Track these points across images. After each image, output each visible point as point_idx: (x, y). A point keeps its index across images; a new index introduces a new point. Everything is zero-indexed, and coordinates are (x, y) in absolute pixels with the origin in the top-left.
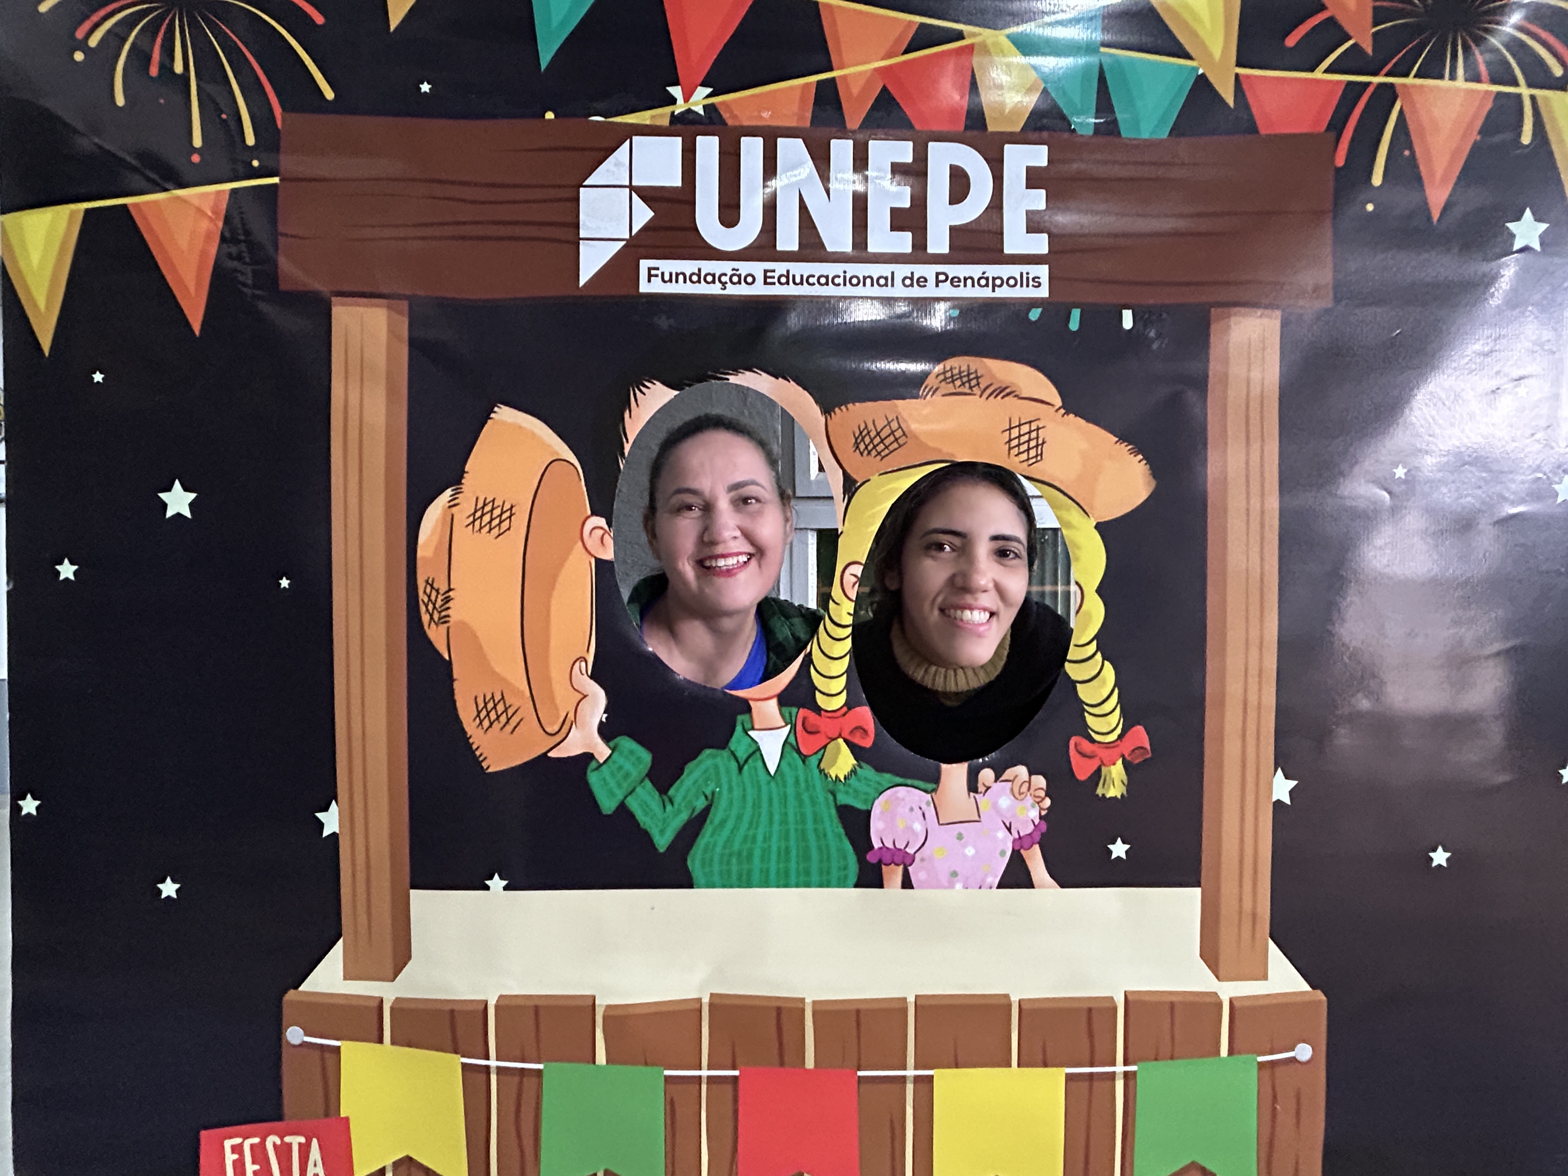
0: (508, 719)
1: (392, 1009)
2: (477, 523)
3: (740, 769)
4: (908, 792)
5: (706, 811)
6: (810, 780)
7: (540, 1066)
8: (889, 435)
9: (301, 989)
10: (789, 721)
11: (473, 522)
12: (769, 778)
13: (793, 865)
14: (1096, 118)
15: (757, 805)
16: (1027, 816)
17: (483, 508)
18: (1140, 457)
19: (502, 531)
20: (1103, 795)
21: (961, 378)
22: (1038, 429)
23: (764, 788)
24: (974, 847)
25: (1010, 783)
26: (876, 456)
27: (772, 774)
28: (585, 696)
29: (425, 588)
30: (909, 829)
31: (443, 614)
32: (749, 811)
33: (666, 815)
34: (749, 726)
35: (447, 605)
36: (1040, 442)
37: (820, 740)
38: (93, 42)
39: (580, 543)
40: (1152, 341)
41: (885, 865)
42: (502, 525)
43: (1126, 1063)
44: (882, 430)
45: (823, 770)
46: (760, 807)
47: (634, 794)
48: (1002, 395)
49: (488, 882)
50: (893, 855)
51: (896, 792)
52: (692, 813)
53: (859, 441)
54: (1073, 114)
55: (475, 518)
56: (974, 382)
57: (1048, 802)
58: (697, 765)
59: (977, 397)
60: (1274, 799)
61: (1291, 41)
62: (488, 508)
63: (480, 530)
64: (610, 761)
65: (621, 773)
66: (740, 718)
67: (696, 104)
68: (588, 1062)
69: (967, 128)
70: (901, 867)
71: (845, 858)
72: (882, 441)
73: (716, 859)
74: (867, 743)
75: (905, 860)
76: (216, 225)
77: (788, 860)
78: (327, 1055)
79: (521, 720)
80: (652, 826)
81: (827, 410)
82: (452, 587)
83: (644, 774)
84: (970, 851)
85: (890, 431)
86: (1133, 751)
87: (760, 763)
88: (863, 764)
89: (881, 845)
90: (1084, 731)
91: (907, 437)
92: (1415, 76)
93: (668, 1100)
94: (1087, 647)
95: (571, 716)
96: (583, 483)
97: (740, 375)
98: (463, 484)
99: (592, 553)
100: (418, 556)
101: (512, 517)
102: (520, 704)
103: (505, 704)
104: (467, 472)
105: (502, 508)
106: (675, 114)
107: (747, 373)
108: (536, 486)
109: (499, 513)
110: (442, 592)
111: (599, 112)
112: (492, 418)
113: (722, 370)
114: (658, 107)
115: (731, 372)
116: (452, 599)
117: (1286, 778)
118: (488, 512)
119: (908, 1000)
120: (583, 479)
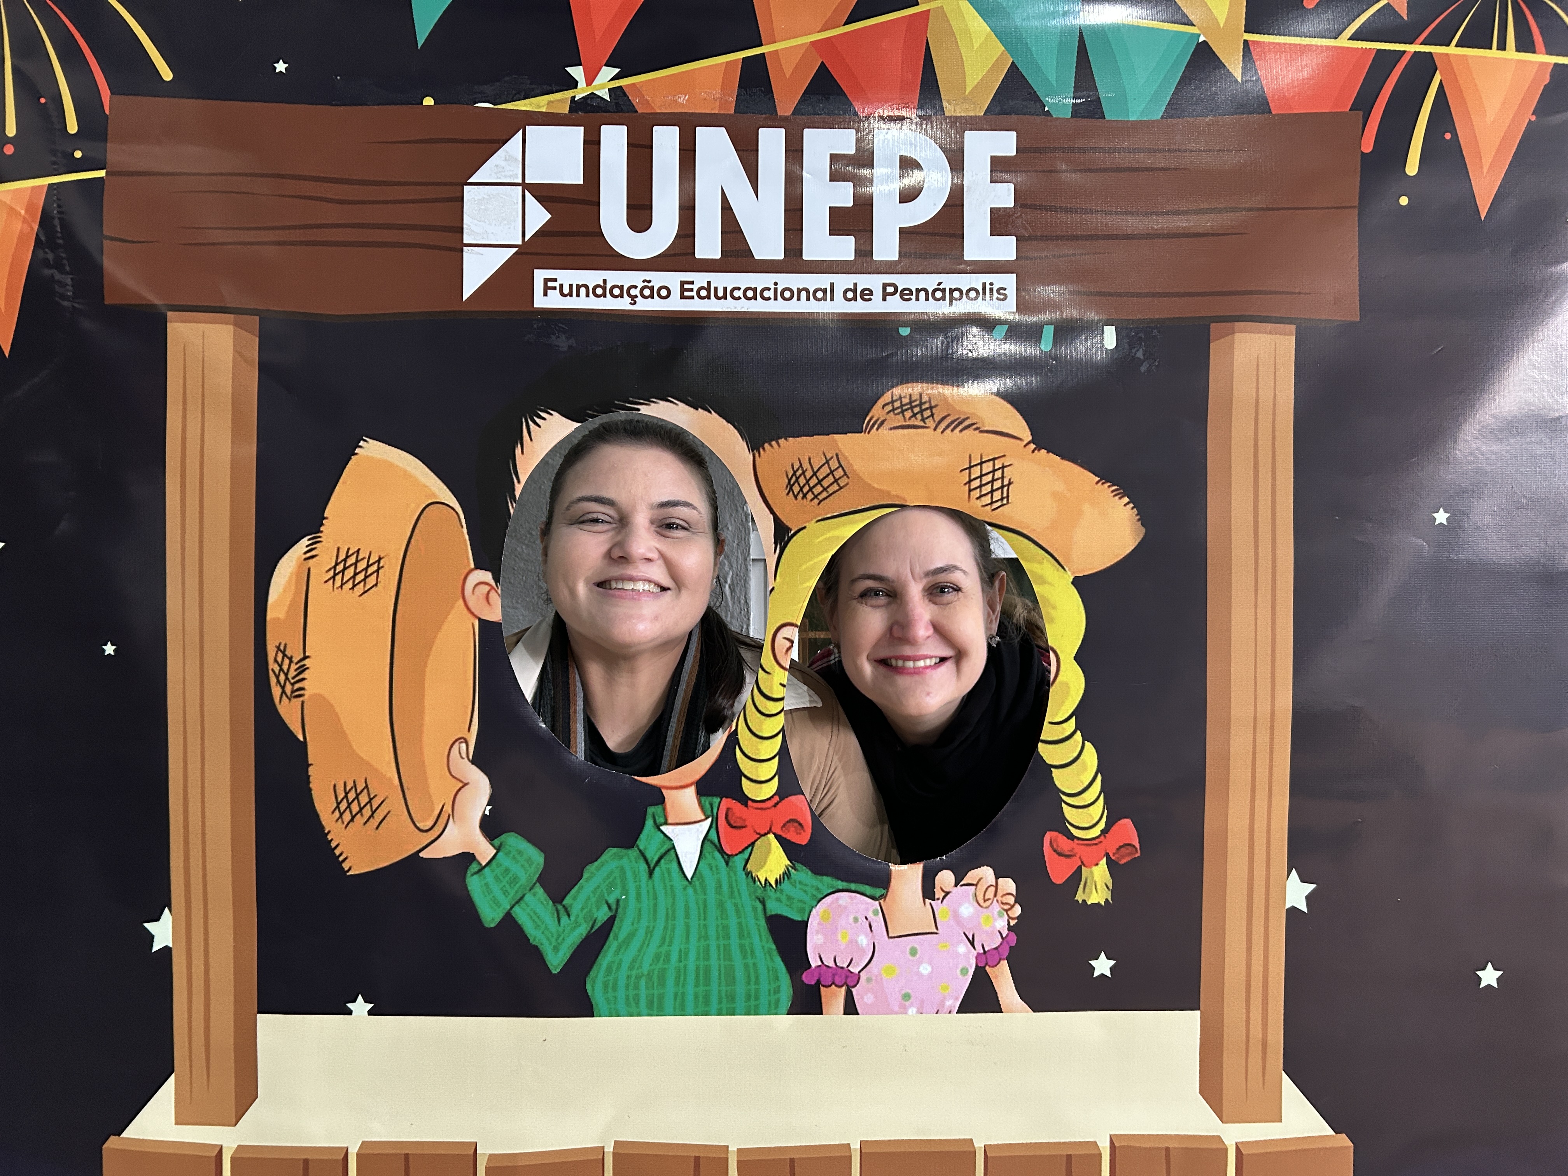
0: (373, 813)
1: (233, 1159)
2: (338, 578)
3: (651, 873)
4: (851, 898)
5: (610, 923)
6: (734, 885)
9: (122, 1136)
10: (709, 813)
11: (334, 577)
12: (686, 883)
13: (714, 988)
14: (1074, 98)
15: (671, 916)
16: (994, 927)
17: (345, 560)
18: (1126, 500)
19: (368, 587)
20: (1084, 901)
21: (912, 408)
22: (1003, 467)
23: (679, 892)
24: (930, 963)
25: (973, 888)
26: (812, 500)
27: (689, 877)
28: (466, 784)
29: (276, 655)
30: (853, 942)
31: (297, 686)
32: (661, 923)
34: (662, 820)
35: (301, 677)
36: (1006, 482)
37: (746, 836)
39: (461, 602)
40: (1140, 362)
41: (824, 986)
42: (368, 580)
44: (819, 470)
45: (751, 872)
47: (522, 903)
48: (961, 427)
49: (349, 1005)
50: (834, 975)
51: (837, 899)
54: (1047, 94)
55: (335, 573)
56: (927, 413)
57: (1017, 910)
58: (598, 869)
59: (930, 431)
60: (1288, 906)
62: (352, 560)
63: (341, 587)
64: (494, 863)
65: (507, 878)
66: (651, 810)
67: (602, 87)
70: (844, 989)
71: (777, 979)
72: (820, 482)
73: (622, 983)
76: (32, 228)
77: (707, 983)
79: (389, 812)
80: (544, 941)
81: (755, 446)
82: (307, 654)
84: (925, 969)
85: (829, 471)
86: (1121, 847)
87: (675, 865)
88: (798, 865)
89: (820, 963)
90: (1061, 825)
91: (848, 477)
95: (448, 809)
96: (465, 530)
97: (652, 404)
98: (322, 532)
99: (476, 613)
100: (268, 617)
101: (380, 571)
102: (387, 794)
103: (369, 795)
104: (326, 518)
105: (368, 561)
106: (576, 99)
107: (661, 403)
108: (409, 534)
109: (365, 566)
110: (295, 660)
111: (487, 97)
112: (356, 454)
113: (631, 399)
114: (556, 92)
115: (642, 401)
116: (308, 668)
117: (1302, 881)
118: (351, 565)
119: (852, 1147)
120: (465, 526)
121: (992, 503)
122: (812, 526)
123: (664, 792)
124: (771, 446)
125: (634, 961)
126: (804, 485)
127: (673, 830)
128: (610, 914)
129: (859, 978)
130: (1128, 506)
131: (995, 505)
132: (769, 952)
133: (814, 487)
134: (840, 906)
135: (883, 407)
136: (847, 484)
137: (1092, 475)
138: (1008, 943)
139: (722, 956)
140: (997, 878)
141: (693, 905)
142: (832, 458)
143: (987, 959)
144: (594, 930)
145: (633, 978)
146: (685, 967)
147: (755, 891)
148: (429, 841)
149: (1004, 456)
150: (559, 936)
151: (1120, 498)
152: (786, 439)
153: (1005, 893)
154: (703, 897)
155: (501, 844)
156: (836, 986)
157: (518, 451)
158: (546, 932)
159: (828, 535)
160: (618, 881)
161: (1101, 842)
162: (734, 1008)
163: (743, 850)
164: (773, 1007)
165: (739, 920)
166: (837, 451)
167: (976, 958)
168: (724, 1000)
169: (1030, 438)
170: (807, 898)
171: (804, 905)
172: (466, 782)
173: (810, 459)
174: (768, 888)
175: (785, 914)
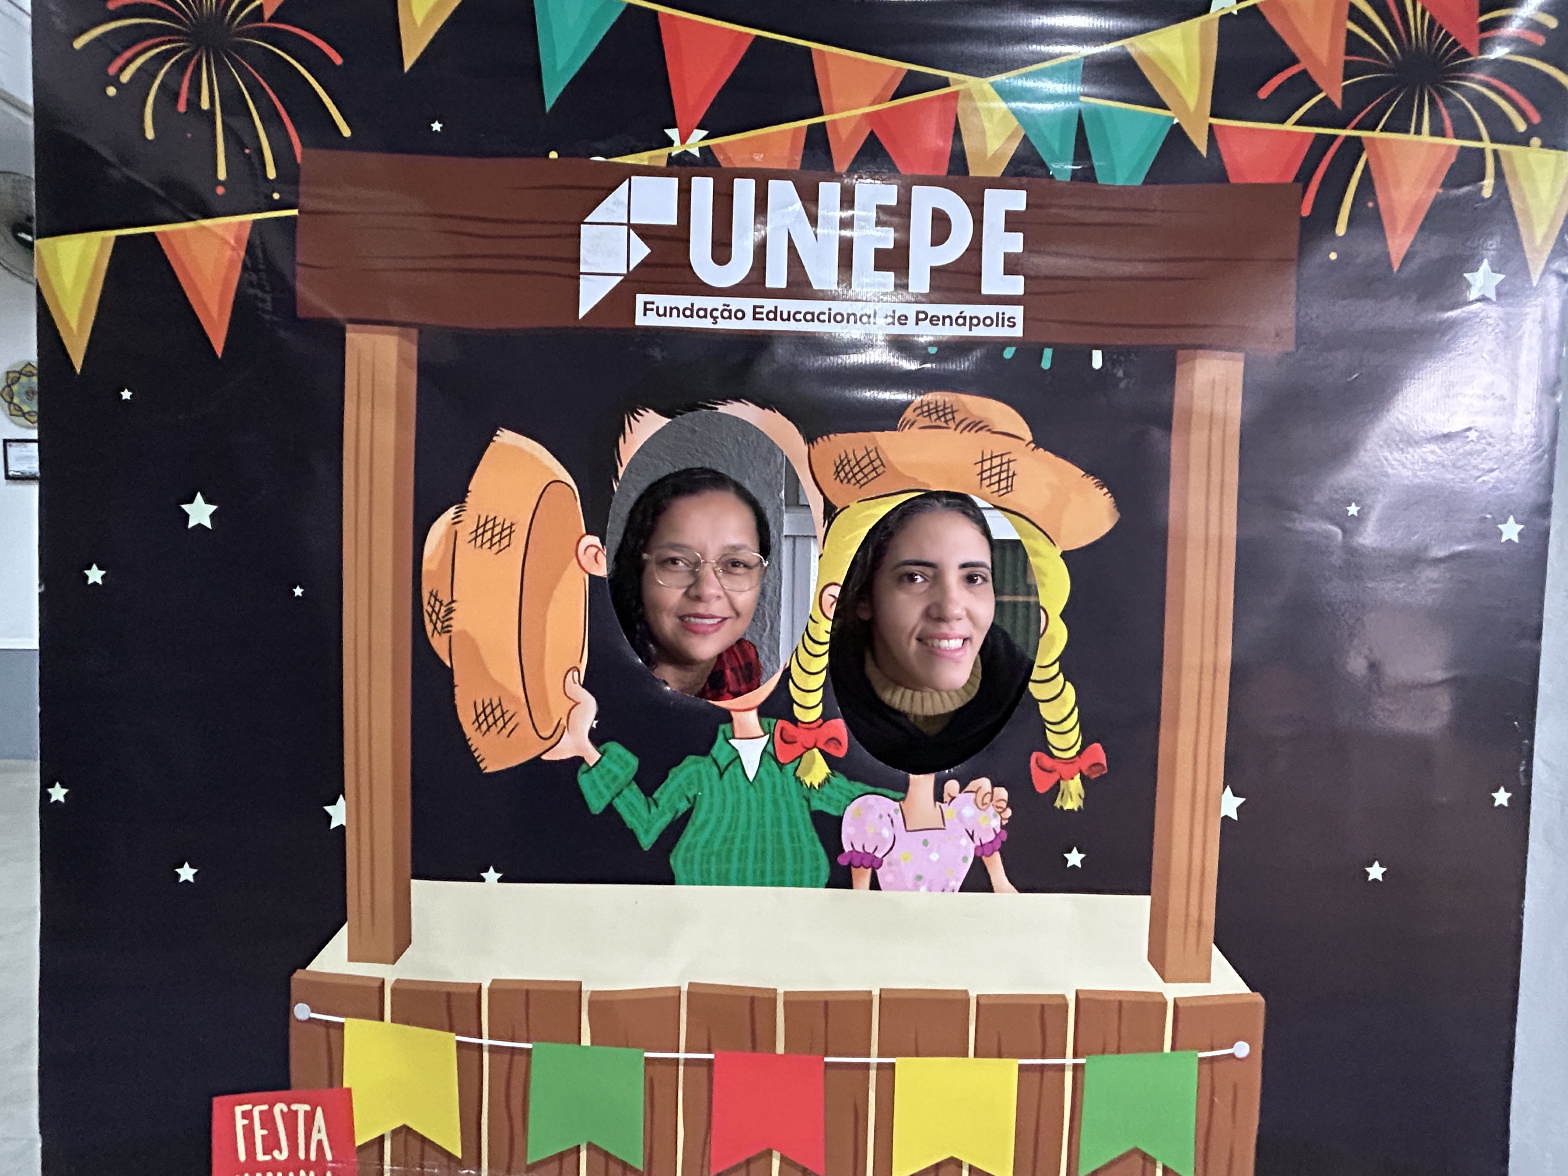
0: (505, 724)
1: (393, 991)
2: (479, 539)
3: (721, 775)
5: (687, 815)
6: (786, 787)
7: (529, 1046)
8: (868, 465)
9: (308, 968)
10: (767, 730)
11: (475, 539)
14: (1073, 165)
15: (736, 808)
17: (484, 525)
18: (1105, 490)
19: (502, 547)
20: (1062, 807)
22: (1009, 462)
24: (939, 853)
26: (855, 484)
28: (577, 704)
29: (430, 599)
31: (446, 623)
32: (728, 813)
33: (650, 817)
35: (449, 617)
36: (1011, 473)
37: (797, 749)
38: (125, 78)
39: (575, 560)
40: (1120, 380)
42: (503, 541)
43: (1075, 1056)
47: (621, 796)
48: (976, 428)
49: (483, 875)
51: (866, 800)
54: (1052, 161)
55: (477, 534)
56: (949, 416)
57: (1009, 813)
58: (681, 770)
59: (951, 431)
60: (1222, 815)
61: (1264, 93)
62: (490, 525)
63: (482, 546)
64: (599, 766)
66: (722, 727)
67: (692, 146)
68: (574, 1043)
69: (949, 173)
70: (869, 871)
71: (818, 860)
72: (861, 470)
73: (697, 858)
74: (841, 753)
75: (874, 863)
76: (239, 255)
77: (764, 860)
78: (332, 1032)
79: (518, 724)
81: (810, 439)
82: (454, 599)
84: (934, 857)
85: (869, 461)
87: (740, 770)
88: (837, 773)
89: (851, 849)
90: (1045, 747)
92: (1381, 131)
93: (647, 1079)
94: (1050, 668)
95: (564, 722)
96: (579, 504)
98: (466, 502)
99: (586, 570)
100: (423, 571)
101: (512, 534)
102: (516, 710)
103: (502, 710)
104: (470, 492)
105: (503, 526)
106: (673, 155)
108: (535, 505)
109: (500, 530)
110: (445, 603)
111: (601, 152)
112: (494, 441)
114: (656, 149)
116: (455, 610)
117: (1235, 795)
118: (489, 529)
119: (873, 993)
120: (579, 500)
121: (999, 490)
122: (854, 505)
123: (733, 714)
124: (823, 440)
125: (707, 842)
128: (689, 806)
131: (1002, 492)
132: (812, 840)
133: (857, 474)
136: (884, 472)
157: (621, 440)
173: (854, 451)
174: (813, 790)
175: (825, 810)
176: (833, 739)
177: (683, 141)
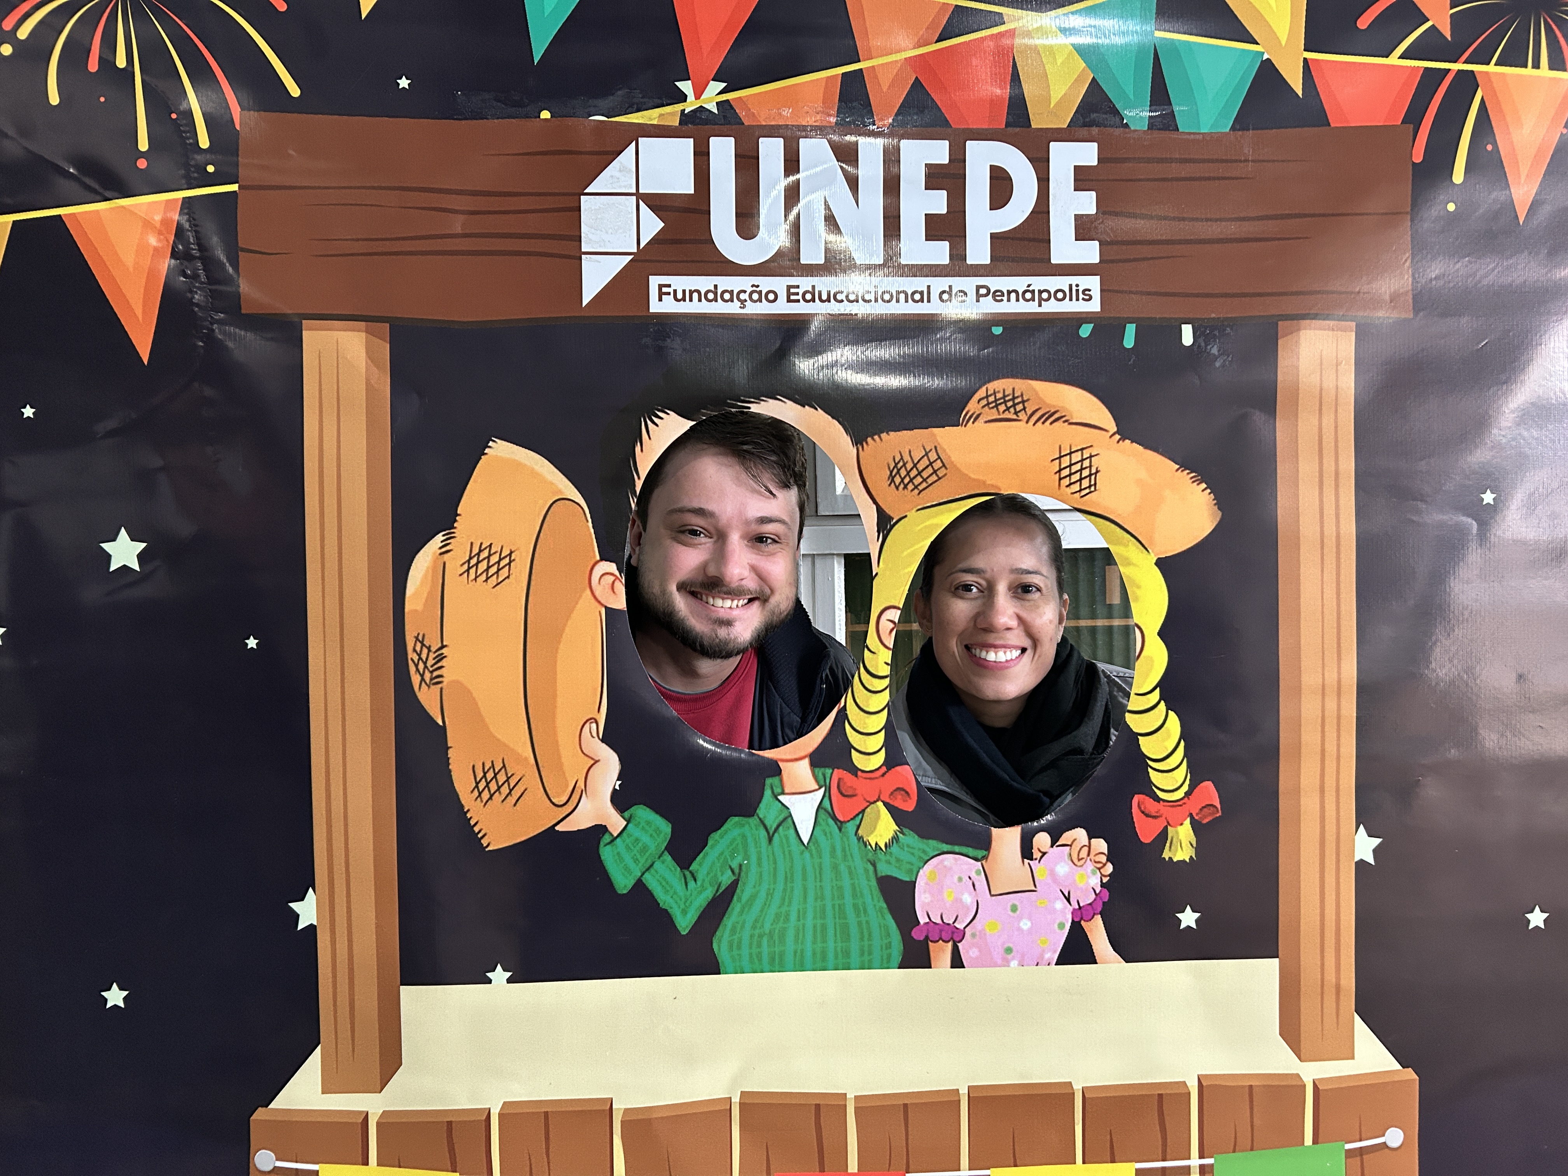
0: (511, 790)
1: (379, 1124)
2: (473, 571)
3: (770, 839)
4: (956, 859)
5: (733, 887)
6: (847, 849)
8: (927, 467)
9: (271, 1106)
10: (822, 783)
11: (468, 571)
12: (804, 847)
13: (831, 944)
14: (1151, 111)
15: (789, 878)
16: (1087, 883)
17: (478, 554)
18: (1204, 486)
19: (500, 579)
20: (1170, 858)
21: (1005, 402)
22: (1091, 457)
24: (1030, 919)
25: (1068, 848)
26: (912, 490)
28: (597, 762)
29: (415, 645)
30: (958, 900)
31: (435, 674)
32: (780, 886)
33: (688, 893)
35: (439, 665)
38: (23, 33)
39: (588, 592)
40: (1216, 358)
41: (932, 941)
42: (500, 572)
43: (1201, 1156)
45: (862, 837)
46: (792, 881)
47: (652, 870)
49: (489, 975)
50: (941, 931)
51: (942, 861)
52: (717, 891)
53: (894, 473)
54: (1126, 108)
55: (469, 566)
56: (1019, 407)
57: (1109, 868)
58: (722, 837)
60: (1357, 859)
61: (1363, 23)
62: (485, 554)
63: (475, 579)
64: (624, 834)
65: (638, 848)
67: (709, 100)
69: (1008, 125)
70: (950, 944)
71: (888, 935)
74: (909, 806)
76: (168, 240)
77: (824, 941)
79: (526, 790)
80: (674, 905)
81: (858, 440)
82: (445, 643)
83: (663, 848)
85: (928, 463)
86: (1203, 807)
87: (792, 831)
88: (905, 830)
89: (928, 920)
91: (946, 468)
92: (1496, 65)
94: (1149, 696)
95: (581, 784)
96: (590, 524)
97: (762, 403)
98: (455, 528)
99: (602, 602)
100: (406, 610)
101: (512, 564)
102: (523, 772)
103: (507, 774)
104: (459, 515)
105: (500, 555)
106: (686, 112)
107: (771, 401)
108: (538, 529)
109: (497, 560)
110: (433, 649)
111: (601, 110)
112: (486, 454)
113: (742, 398)
114: (667, 105)
115: (753, 400)
116: (445, 657)
117: (1369, 836)
118: (484, 559)
119: (961, 1092)
120: (590, 520)
125: (756, 921)
126: (905, 477)
127: (789, 800)
129: (964, 934)
130: (1205, 492)
132: (881, 909)
133: (914, 477)
134: (945, 867)
135: (979, 402)
136: (945, 475)
137: (1173, 463)
138: (1101, 898)
139: (837, 917)
140: (1090, 839)
141: (809, 869)
142: (931, 450)
143: (1082, 914)
144: (719, 893)
145: (756, 937)
146: (804, 926)
147: (867, 855)
148: (564, 815)
149: (1091, 446)
150: (687, 900)
151: (1198, 484)
152: (887, 433)
153: (1097, 852)
154: (819, 860)
155: (631, 815)
156: (943, 941)
158: (675, 896)
159: (928, 523)
160: (740, 846)
161: (1185, 803)
162: (849, 963)
163: (855, 817)
164: (885, 961)
165: (852, 882)
166: (936, 444)
167: (1072, 913)
168: (840, 956)
169: (1115, 429)
170: (914, 860)
171: (912, 867)
172: (597, 759)
173: (910, 452)
174: (878, 851)
175: (894, 875)
176: (898, 789)
177: (698, 96)
